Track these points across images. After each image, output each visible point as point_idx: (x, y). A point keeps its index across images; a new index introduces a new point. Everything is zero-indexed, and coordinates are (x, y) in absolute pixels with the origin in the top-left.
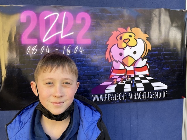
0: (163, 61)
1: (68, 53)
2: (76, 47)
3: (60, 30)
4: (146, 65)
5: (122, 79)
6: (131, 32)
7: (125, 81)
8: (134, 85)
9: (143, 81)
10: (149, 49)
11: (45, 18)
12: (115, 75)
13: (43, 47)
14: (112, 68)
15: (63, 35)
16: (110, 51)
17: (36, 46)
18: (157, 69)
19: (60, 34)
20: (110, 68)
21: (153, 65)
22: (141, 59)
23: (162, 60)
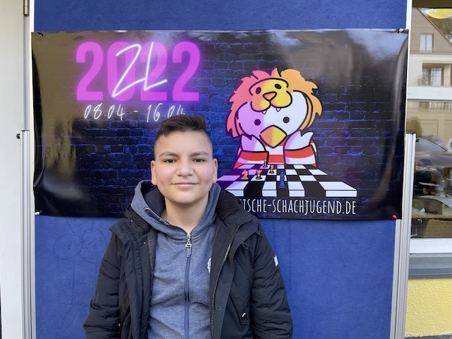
0: (348, 138)
1: (156, 118)
2: (172, 108)
3: (143, 76)
4: (310, 145)
5: (260, 172)
6: (279, 77)
7: (265, 176)
8: (283, 184)
9: (303, 178)
10: (317, 114)
11: (118, 54)
12: (246, 163)
13: (112, 107)
14: (240, 150)
15: (148, 85)
16: (237, 115)
17: (100, 105)
18: (334, 154)
19: (142, 83)
20: (236, 149)
21: (325, 146)
22: (299, 133)
23: (347, 136)
